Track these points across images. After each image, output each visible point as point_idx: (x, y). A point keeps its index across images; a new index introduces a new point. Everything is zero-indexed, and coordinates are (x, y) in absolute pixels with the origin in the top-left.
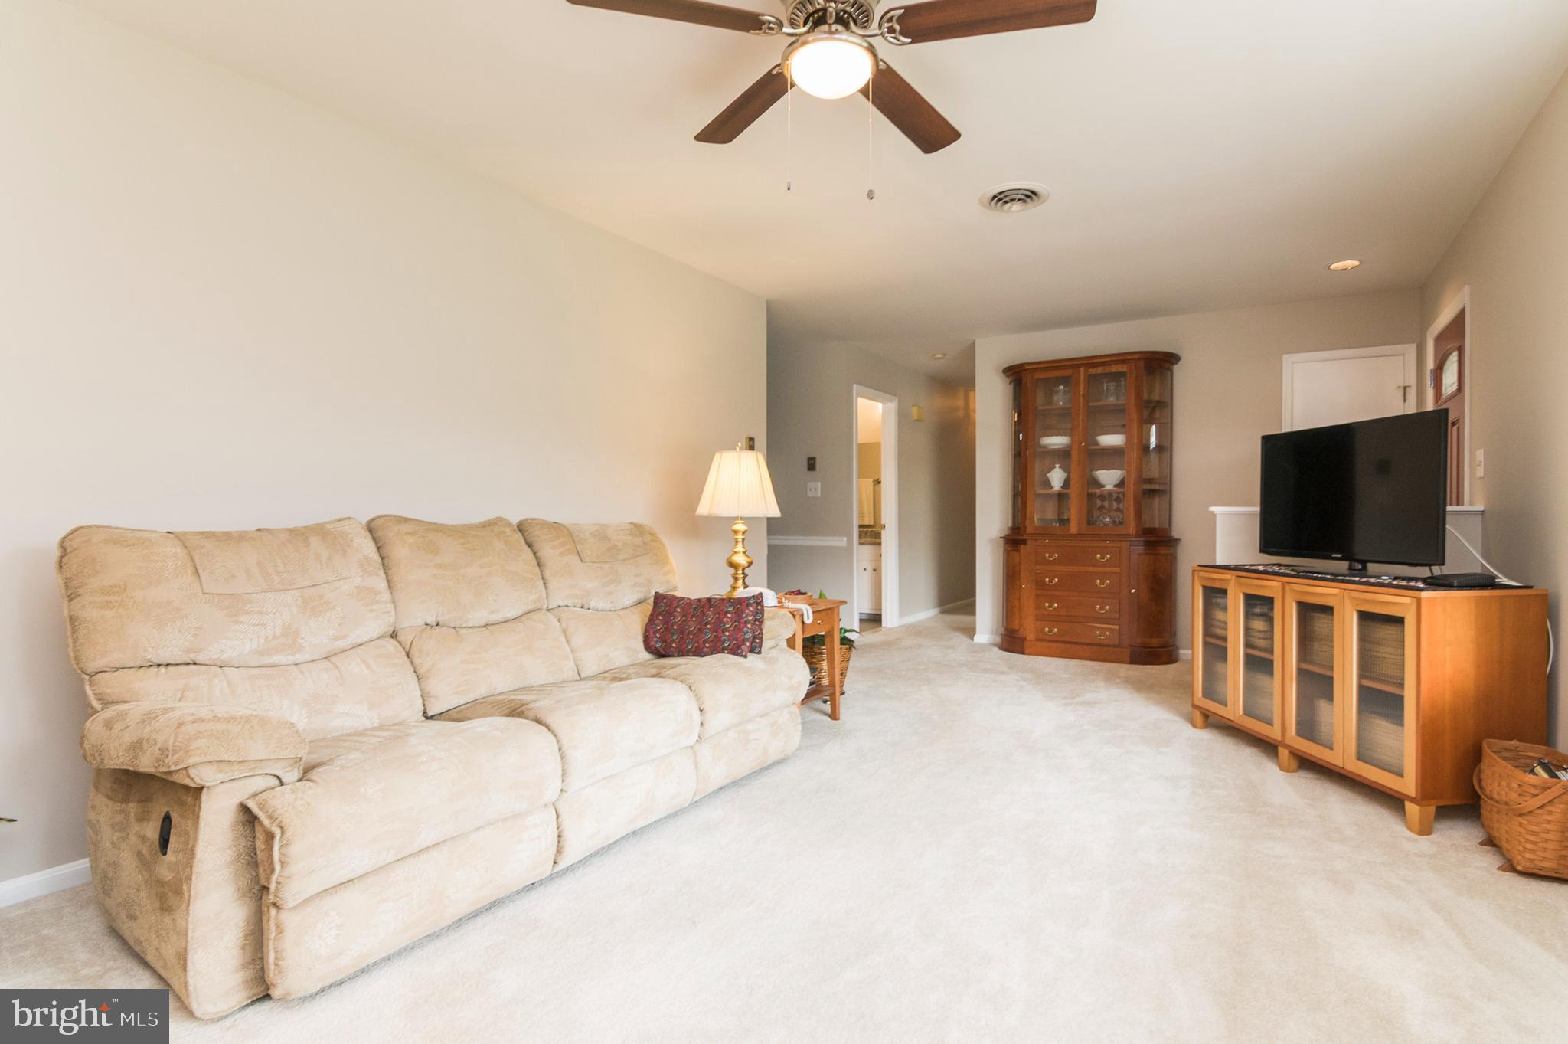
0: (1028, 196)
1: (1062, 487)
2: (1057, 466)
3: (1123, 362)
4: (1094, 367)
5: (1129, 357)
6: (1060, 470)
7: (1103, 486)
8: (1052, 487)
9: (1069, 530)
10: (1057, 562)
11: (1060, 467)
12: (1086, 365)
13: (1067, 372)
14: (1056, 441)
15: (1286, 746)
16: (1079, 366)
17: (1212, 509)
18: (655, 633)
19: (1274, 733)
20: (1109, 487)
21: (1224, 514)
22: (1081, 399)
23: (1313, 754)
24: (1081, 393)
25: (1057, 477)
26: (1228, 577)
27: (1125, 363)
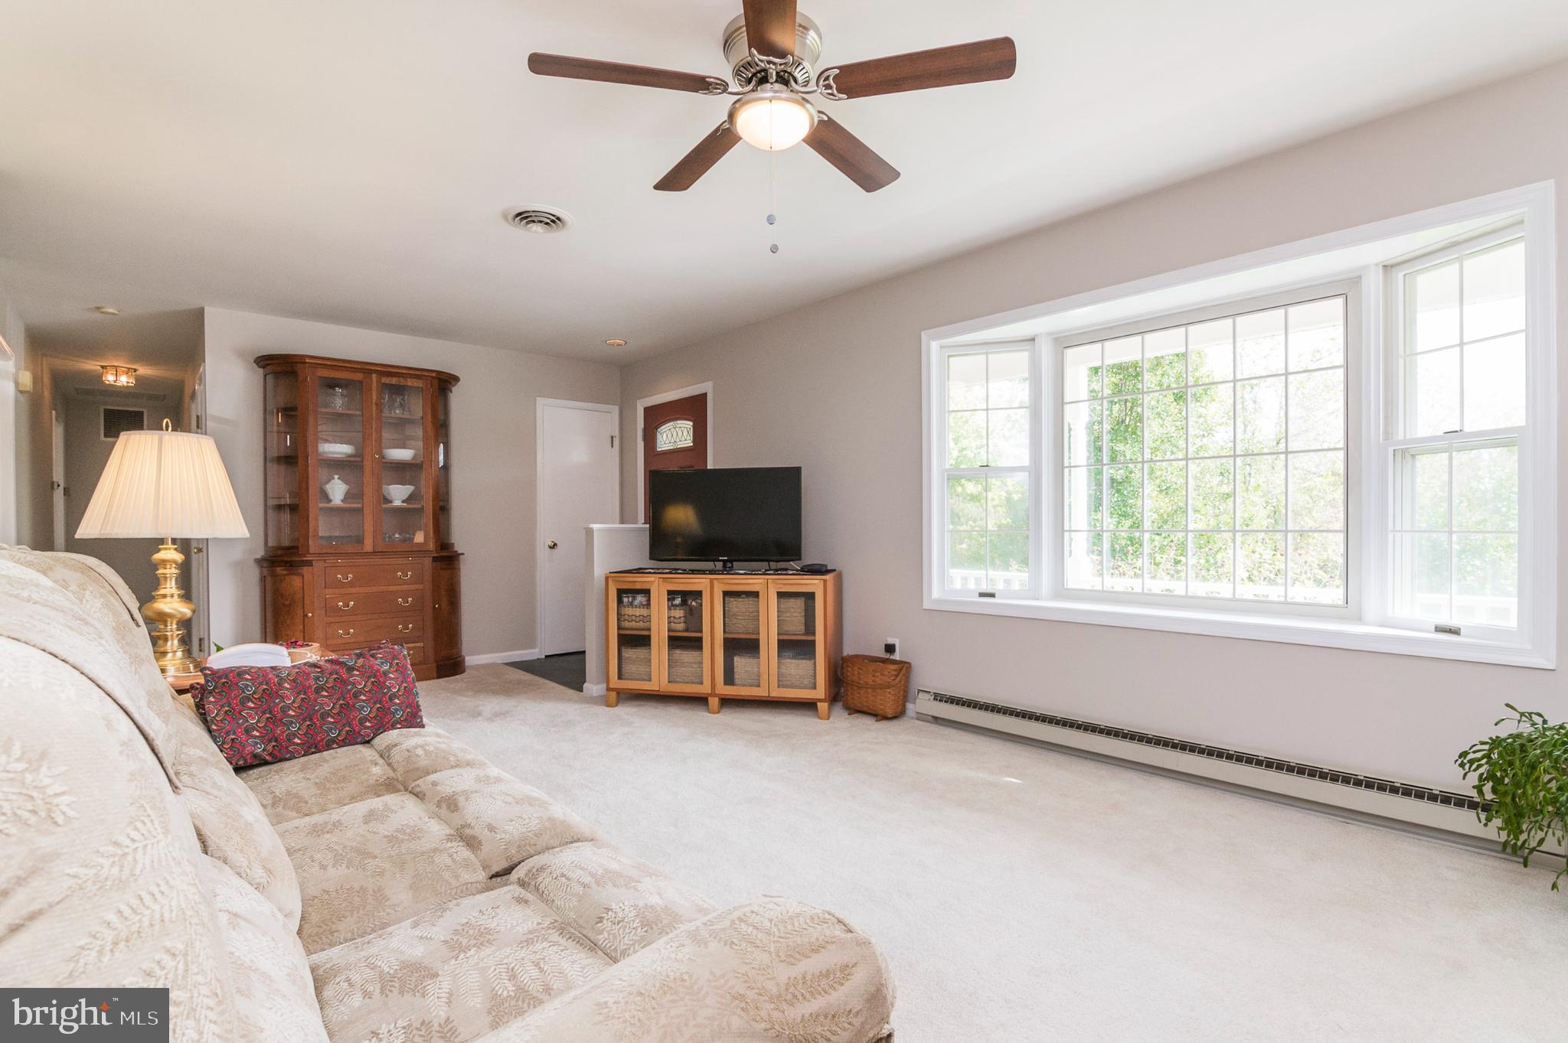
0: (553, 221)
1: (342, 501)
2: (336, 477)
3: (418, 377)
4: (388, 376)
5: (426, 374)
6: (340, 481)
7: (391, 502)
8: (330, 501)
9: (362, 549)
10: (351, 584)
11: (338, 478)
12: (381, 374)
13: (359, 376)
14: (339, 449)
15: (716, 695)
16: (370, 371)
17: (592, 526)
18: (247, 731)
19: (705, 689)
20: (397, 503)
21: (600, 530)
22: (374, 408)
23: (742, 694)
24: (374, 401)
25: (337, 490)
26: (652, 579)
27: (419, 379)
